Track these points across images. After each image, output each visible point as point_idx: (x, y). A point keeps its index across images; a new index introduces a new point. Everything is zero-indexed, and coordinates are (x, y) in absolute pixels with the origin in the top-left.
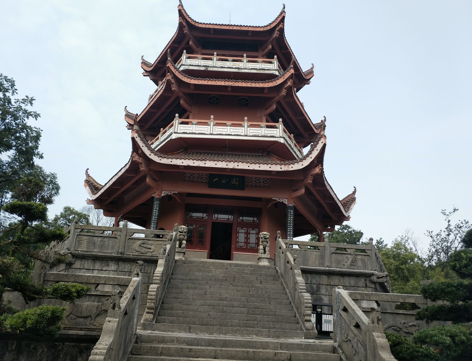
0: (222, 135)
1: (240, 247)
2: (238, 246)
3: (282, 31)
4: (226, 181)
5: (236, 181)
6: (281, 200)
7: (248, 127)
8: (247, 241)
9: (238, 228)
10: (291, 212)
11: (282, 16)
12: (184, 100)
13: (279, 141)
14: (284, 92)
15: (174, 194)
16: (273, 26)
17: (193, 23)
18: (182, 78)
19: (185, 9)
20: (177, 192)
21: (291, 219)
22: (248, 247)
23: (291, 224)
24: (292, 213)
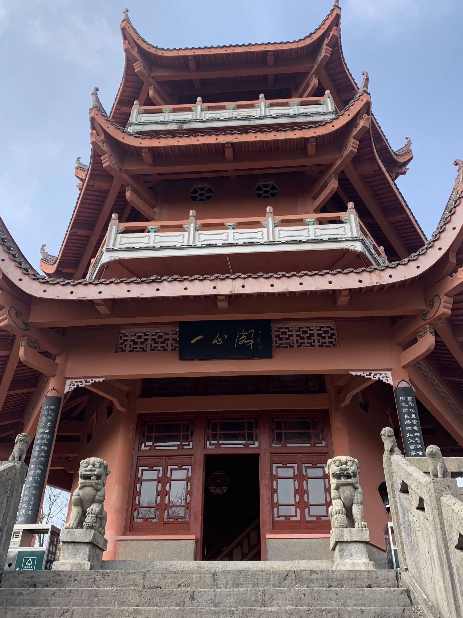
0: (216, 246)
1: (283, 519)
2: (279, 517)
3: (336, 45)
4: (223, 339)
5: (249, 337)
6: (376, 375)
7: (276, 226)
8: (302, 498)
9: (274, 465)
10: (407, 401)
11: (334, 14)
12: (134, 190)
13: (351, 248)
14: (352, 145)
15: (94, 385)
16: (315, 37)
17: (152, 51)
18: (123, 138)
19: (134, 27)
20: (101, 380)
21: (411, 419)
22: (308, 518)
23: (416, 434)
24: (411, 404)
